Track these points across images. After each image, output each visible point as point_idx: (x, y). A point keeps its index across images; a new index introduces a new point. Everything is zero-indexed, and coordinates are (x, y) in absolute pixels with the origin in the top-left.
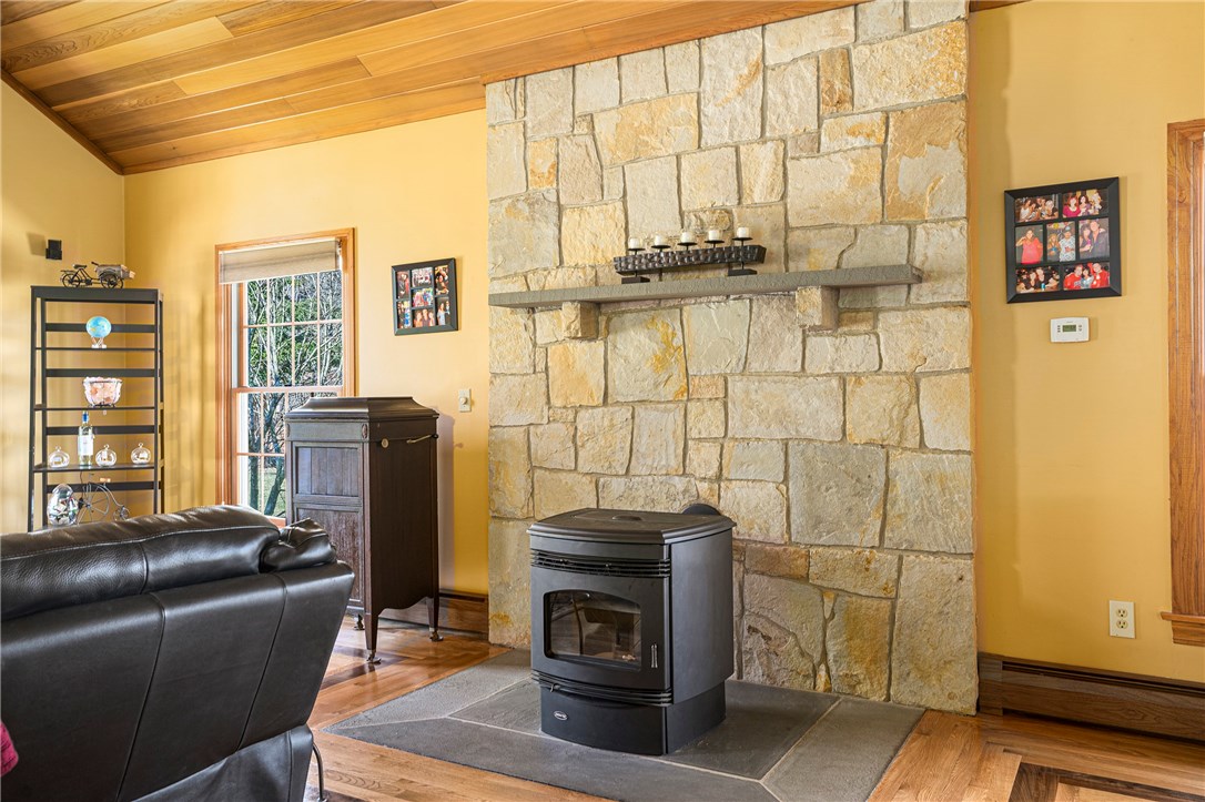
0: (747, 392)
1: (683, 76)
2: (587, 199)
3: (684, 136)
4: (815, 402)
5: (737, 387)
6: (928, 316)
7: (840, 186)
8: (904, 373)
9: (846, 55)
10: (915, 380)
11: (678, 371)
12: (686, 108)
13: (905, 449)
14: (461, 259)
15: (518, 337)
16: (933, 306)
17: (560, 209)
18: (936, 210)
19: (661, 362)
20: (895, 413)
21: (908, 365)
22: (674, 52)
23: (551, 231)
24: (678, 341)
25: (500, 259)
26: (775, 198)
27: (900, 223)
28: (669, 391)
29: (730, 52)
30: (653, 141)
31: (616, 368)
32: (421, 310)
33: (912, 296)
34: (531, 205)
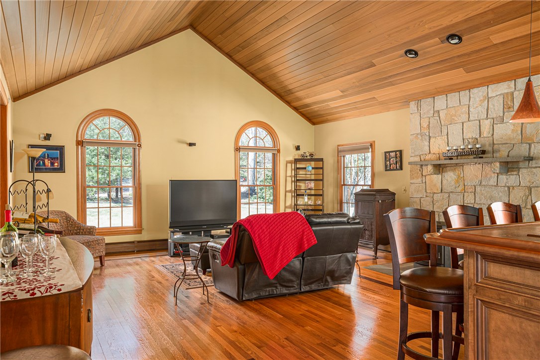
0: (481, 190)
1: (465, 100)
2: (437, 135)
3: (464, 117)
4: (501, 194)
5: (478, 189)
6: (534, 170)
7: (509, 132)
8: (527, 187)
9: (512, 94)
10: (530, 189)
11: (461, 184)
12: (465, 109)
13: (527, 208)
14: (403, 150)
15: (418, 173)
16: (536, 167)
17: (430, 137)
18: (538, 139)
19: (457, 181)
20: (524, 198)
21: (528, 184)
22: (462, 93)
23: (427, 143)
24: (462, 175)
25: (413, 151)
26: (490, 135)
27: (527, 143)
28: (459, 189)
29: (478, 93)
30: (456, 119)
31: (444, 182)
32: (392, 164)
33: (530, 164)
34: (421, 136)
